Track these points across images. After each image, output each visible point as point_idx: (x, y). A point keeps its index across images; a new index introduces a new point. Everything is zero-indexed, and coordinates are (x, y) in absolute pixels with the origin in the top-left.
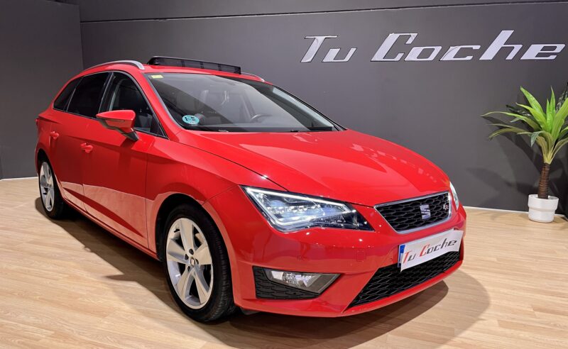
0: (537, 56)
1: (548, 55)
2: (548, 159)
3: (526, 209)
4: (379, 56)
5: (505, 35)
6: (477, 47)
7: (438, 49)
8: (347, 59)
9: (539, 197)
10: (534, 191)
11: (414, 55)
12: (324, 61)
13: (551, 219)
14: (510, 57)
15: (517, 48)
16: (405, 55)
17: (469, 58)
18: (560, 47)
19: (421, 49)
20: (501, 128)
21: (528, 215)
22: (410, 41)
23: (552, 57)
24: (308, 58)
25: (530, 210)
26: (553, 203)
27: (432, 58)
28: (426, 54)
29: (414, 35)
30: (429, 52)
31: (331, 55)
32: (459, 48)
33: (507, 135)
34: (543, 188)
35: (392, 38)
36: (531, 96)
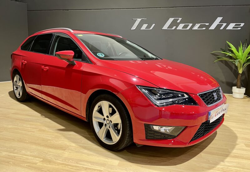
0: (233, 28)
1: (238, 28)
2: (240, 72)
3: (232, 93)
4: (165, 27)
5: (219, 19)
6: (208, 24)
7: (191, 25)
8: (151, 28)
9: (237, 88)
10: (235, 85)
11: (181, 27)
12: (141, 29)
13: (243, 97)
14: (222, 28)
15: (225, 24)
16: (177, 27)
17: (204, 29)
18: (242, 24)
19: (184, 24)
20: (219, 58)
21: (232, 96)
22: (178, 21)
23: (239, 29)
24: (134, 28)
25: (233, 93)
26: (243, 90)
27: (188, 28)
28: (185, 27)
29: (180, 19)
30: (187, 26)
31: (144, 27)
32: (200, 24)
33: (221, 61)
34: (239, 84)
35: (171, 20)
36: (231, 44)
